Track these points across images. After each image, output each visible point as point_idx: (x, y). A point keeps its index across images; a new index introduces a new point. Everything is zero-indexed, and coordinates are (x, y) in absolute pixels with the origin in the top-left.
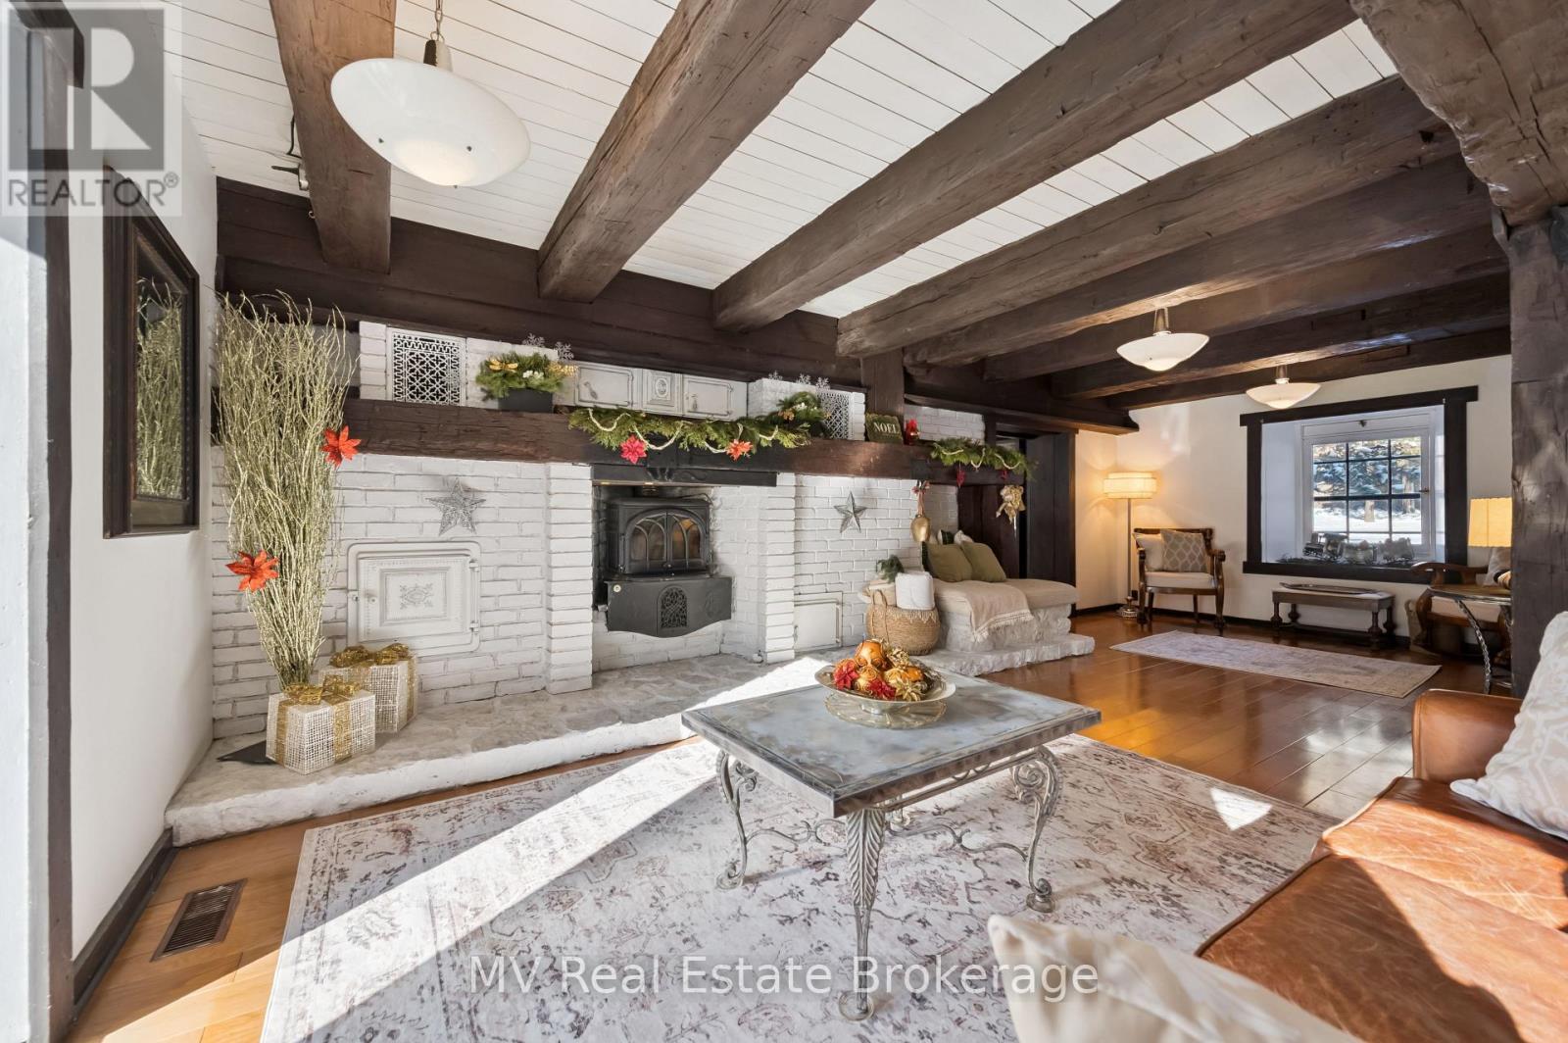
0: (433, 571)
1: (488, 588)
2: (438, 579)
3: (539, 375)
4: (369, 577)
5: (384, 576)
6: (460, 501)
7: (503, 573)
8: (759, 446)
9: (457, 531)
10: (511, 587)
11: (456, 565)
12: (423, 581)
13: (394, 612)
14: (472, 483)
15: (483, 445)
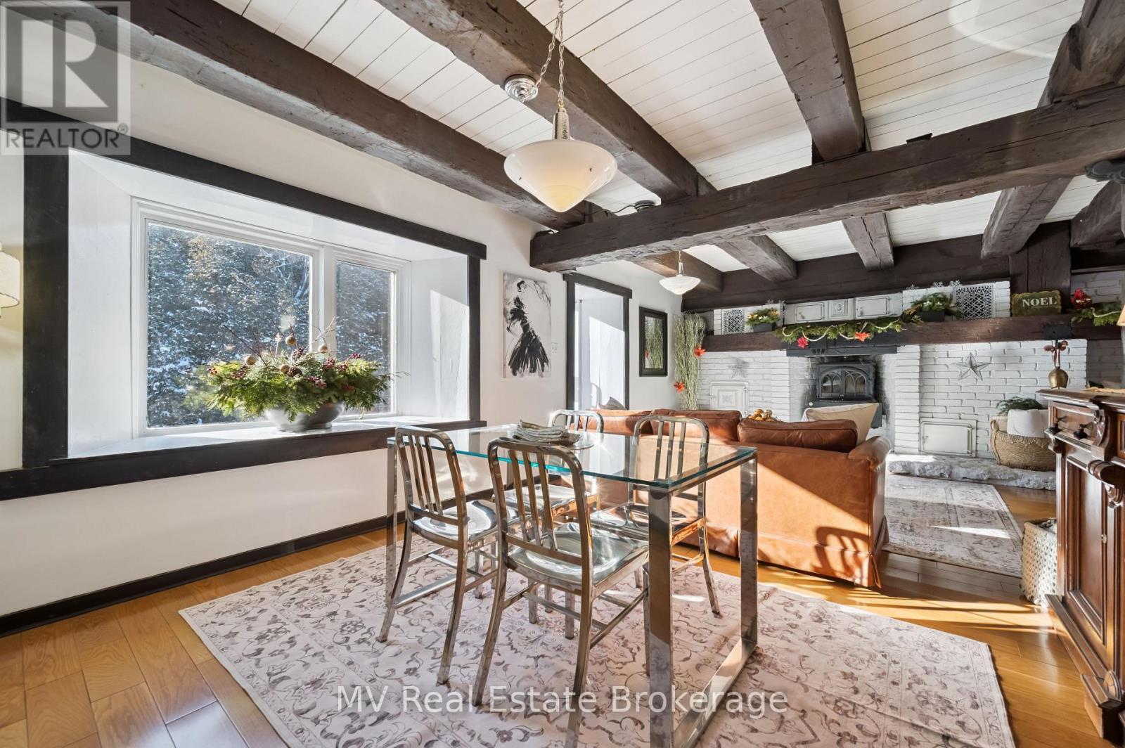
0: (733, 391)
1: (752, 398)
2: (733, 394)
3: (765, 318)
4: (714, 391)
5: (719, 391)
6: (741, 366)
7: (757, 393)
8: (876, 334)
9: (738, 377)
10: (760, 399)
11: (740, 389)
12: (729, 394)
13: (721, 404)
14: (746, 360)
15: (745, 346)
